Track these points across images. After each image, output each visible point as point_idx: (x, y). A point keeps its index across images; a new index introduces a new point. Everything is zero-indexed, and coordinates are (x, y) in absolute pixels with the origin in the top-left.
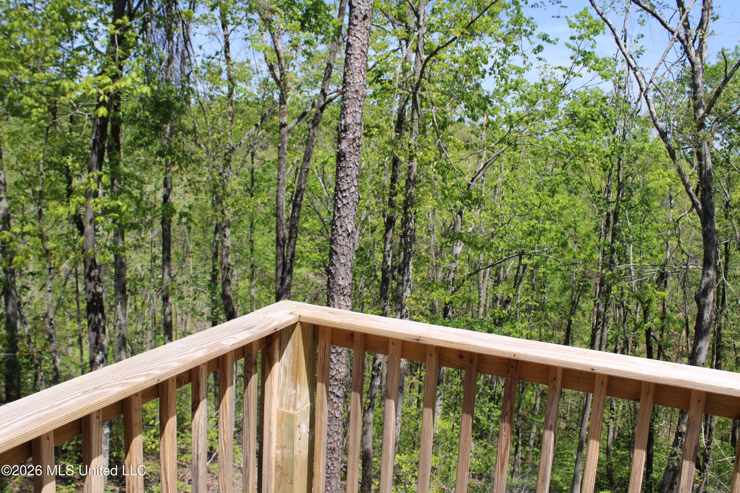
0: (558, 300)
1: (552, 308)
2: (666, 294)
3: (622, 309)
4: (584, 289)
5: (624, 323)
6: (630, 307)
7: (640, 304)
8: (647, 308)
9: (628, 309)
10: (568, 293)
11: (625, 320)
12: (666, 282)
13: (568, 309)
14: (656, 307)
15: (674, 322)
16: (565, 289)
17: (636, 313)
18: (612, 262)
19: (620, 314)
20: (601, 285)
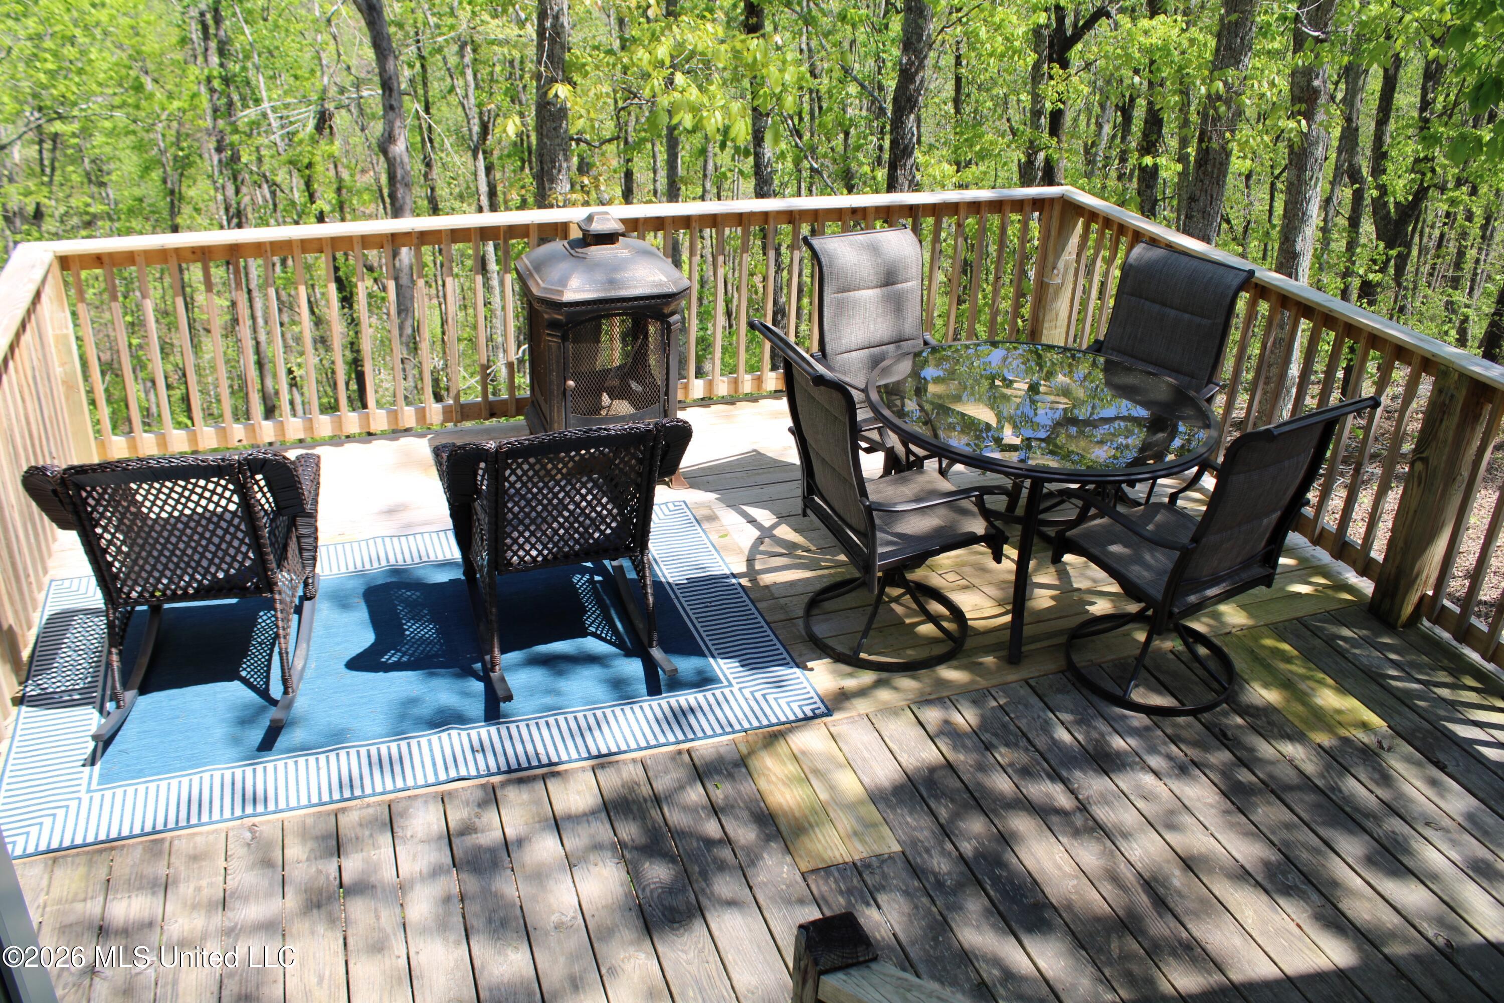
0: (137, 192)
1: (131, 212)
2: (336, 148)
3: (265, 186)
4: (183, 165)
5: (275, 210)
6: (278, 179)
7: (295, 173)
8: (309, 177)
9: (275, 184)
10: (156, 175)
11: (275, 205)
12: (331, 127)
13: (163, 204)
14: (323, 173)
15: (359, 193)
16: (146, 169)
17: (292, 189)
18: (230, 104)
19: (264, 197)
20: (219, 150)
